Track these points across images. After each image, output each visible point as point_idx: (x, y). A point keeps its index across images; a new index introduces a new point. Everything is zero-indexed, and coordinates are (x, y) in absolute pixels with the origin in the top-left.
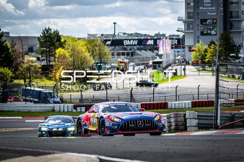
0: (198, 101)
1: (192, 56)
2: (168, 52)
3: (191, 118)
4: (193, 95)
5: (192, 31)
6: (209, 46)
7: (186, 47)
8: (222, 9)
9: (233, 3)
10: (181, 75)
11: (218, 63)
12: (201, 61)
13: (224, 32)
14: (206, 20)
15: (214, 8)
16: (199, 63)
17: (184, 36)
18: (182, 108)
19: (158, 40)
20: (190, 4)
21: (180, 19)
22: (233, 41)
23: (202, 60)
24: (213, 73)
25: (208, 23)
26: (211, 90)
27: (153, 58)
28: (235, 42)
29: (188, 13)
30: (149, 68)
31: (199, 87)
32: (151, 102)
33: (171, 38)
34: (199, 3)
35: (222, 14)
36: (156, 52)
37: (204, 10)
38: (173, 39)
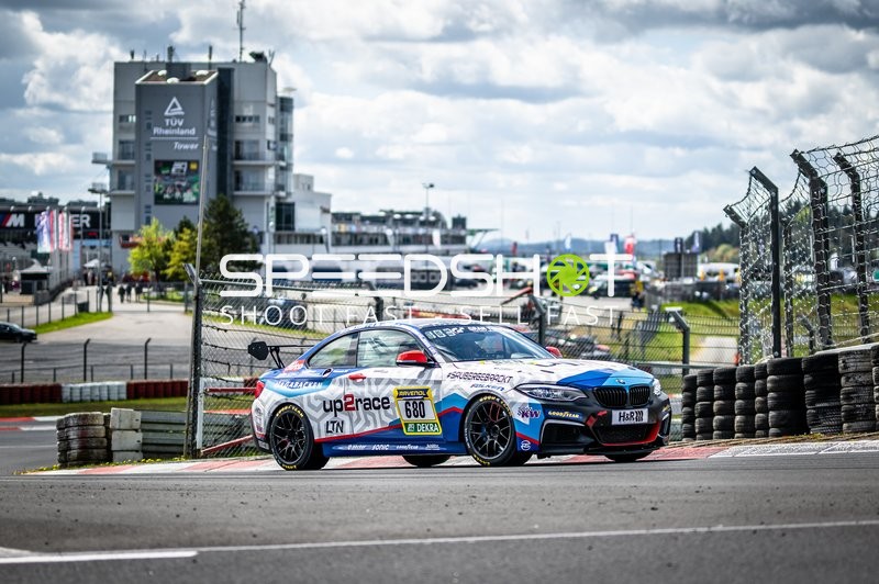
0: (144, 381)
1: (131, 261)
2: (64, 248)
3: (122, 427)
4: (132, 366)
5: (132, 192)
6: (176, 233)
7: (114, 235)
8: (214, 133)
9: (244, 119)
10: (99, 311)
11: (200, 281)
12: (154, 273)
13: (218, 198)
14: (169, 164)
15: (193, 131)
16: (149, 278)
17: (108, 204)
18: (101, 401)
19: (36, 216)
20: (128, 120)
21: (100, 158)
22: (243, 221)
23: (157, 270)
24: (186, 306)
25: (177, 170)
26: (182, 353)
27: (25, 263)
28: (247, 225)
29: (121, 142)
30: (11, 290)
31: (149, 344)
32: (15, 385)
33: (74, 209)
34: (152, 116)
35: (215, 148)
36: (30, 246)
37: (165, 136)
38: (79, 212)
